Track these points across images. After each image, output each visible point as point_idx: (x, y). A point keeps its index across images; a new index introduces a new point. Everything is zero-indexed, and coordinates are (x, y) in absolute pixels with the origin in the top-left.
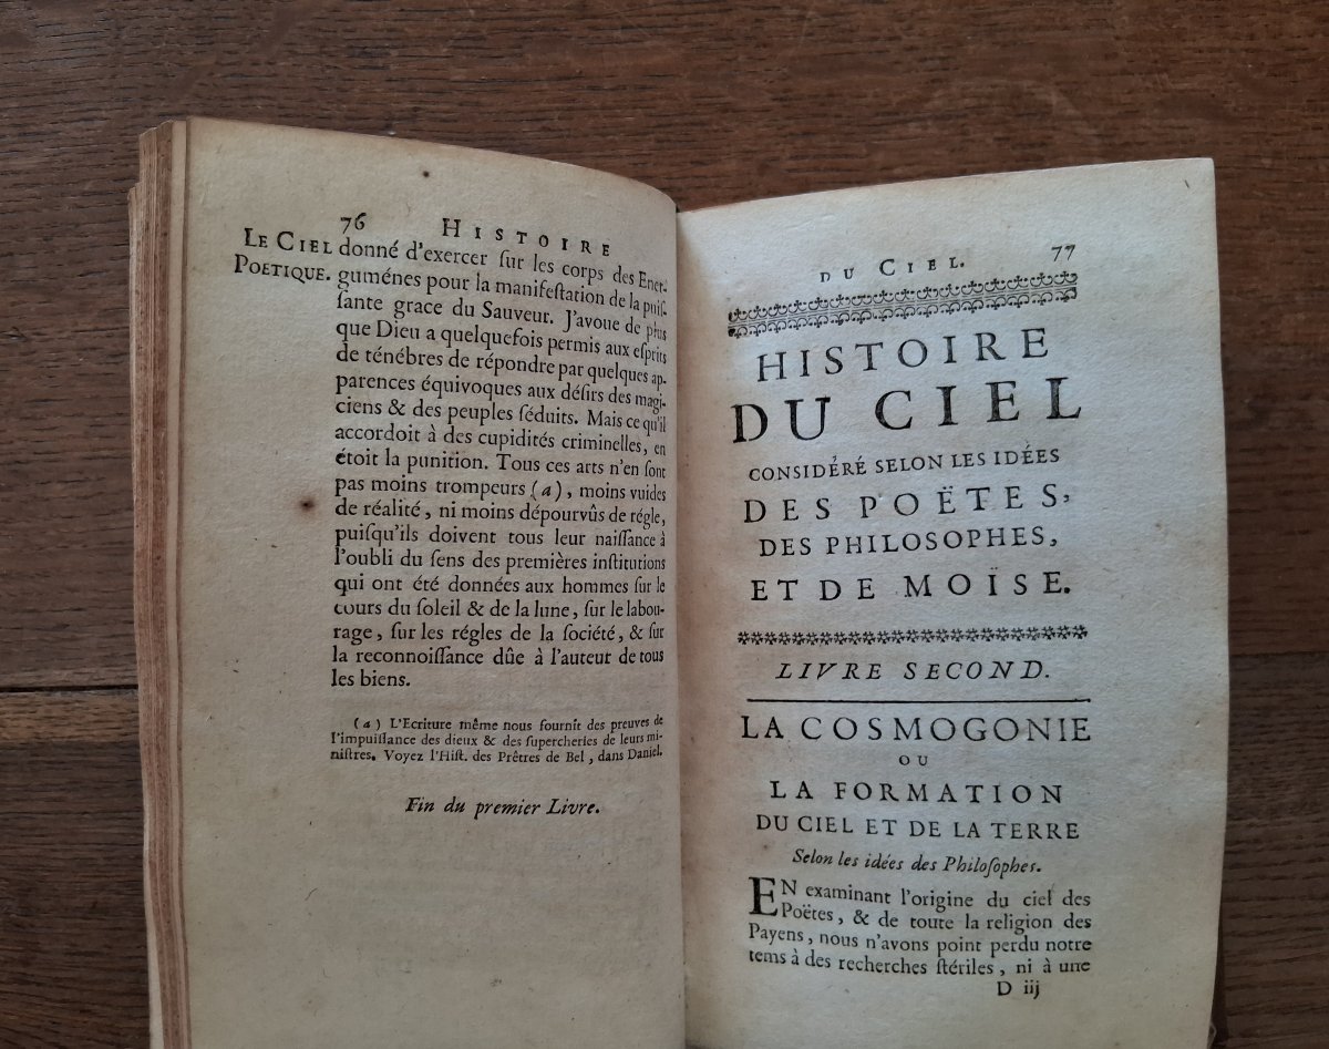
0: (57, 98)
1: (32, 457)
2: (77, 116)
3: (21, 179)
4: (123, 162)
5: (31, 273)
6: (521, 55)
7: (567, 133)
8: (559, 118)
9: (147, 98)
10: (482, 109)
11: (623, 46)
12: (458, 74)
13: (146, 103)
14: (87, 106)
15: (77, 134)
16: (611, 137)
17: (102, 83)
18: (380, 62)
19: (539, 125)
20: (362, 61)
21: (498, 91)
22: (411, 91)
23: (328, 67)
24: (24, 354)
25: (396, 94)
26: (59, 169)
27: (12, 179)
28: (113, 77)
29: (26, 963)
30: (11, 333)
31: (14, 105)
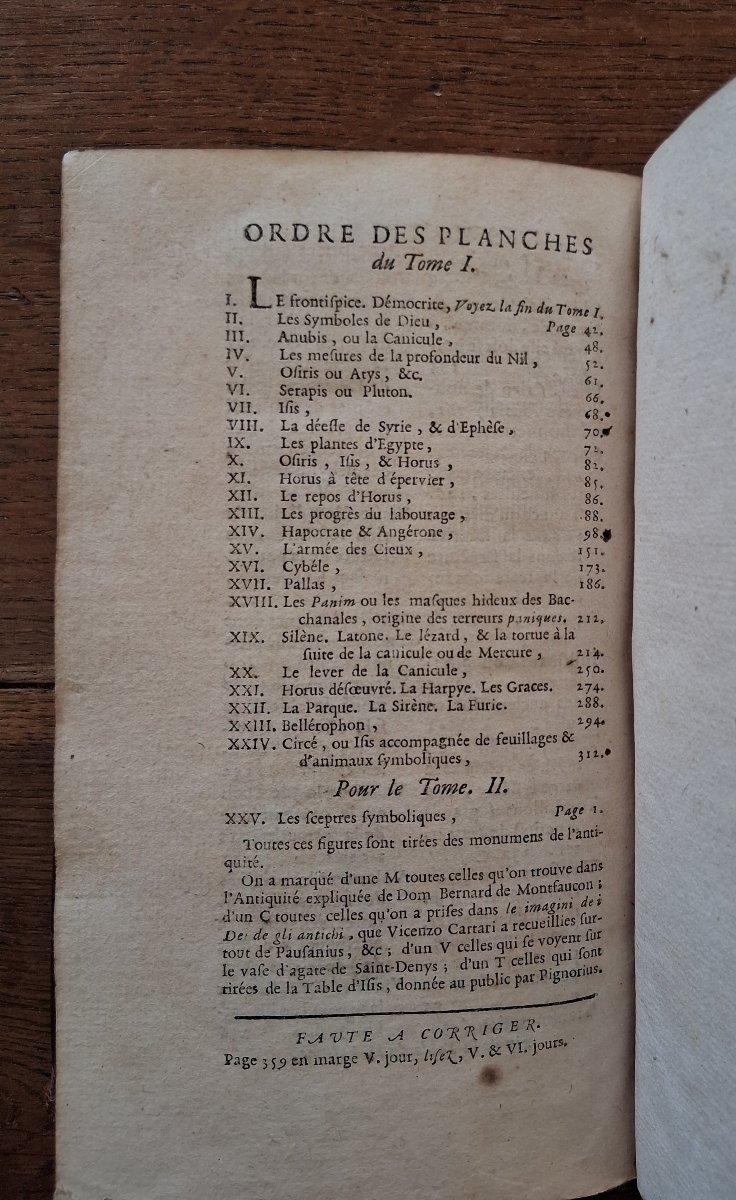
0: (70, 38)
1: (32, 431)
2: (92, 59)
3: (27, 124)
4: (142, 111)
5: (36, 228)
6: (581, 18)
7: (626, 103)
8: (619, 87)
9: (169, 43)
10: (536, 73)
11: (691, 14)
12: (512, 35)
13: (169, 48)
14: (102, 49)
15: (92, 79)
16: (674, 110)
17: (121, 24)
18: (428, 17)
19: (598, 93)
20: (409, 15)
21: (554, 55)
22: (462, 49)
23: (371, 20)
24: (26, 318)
25: (444, 53)
26: (69, 116)
27: (16, 124)
28: (134, 17)
29: (11, 985)
30: (11, 293)
31: (22, 43)
